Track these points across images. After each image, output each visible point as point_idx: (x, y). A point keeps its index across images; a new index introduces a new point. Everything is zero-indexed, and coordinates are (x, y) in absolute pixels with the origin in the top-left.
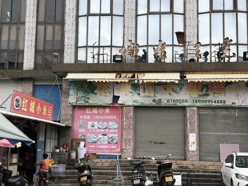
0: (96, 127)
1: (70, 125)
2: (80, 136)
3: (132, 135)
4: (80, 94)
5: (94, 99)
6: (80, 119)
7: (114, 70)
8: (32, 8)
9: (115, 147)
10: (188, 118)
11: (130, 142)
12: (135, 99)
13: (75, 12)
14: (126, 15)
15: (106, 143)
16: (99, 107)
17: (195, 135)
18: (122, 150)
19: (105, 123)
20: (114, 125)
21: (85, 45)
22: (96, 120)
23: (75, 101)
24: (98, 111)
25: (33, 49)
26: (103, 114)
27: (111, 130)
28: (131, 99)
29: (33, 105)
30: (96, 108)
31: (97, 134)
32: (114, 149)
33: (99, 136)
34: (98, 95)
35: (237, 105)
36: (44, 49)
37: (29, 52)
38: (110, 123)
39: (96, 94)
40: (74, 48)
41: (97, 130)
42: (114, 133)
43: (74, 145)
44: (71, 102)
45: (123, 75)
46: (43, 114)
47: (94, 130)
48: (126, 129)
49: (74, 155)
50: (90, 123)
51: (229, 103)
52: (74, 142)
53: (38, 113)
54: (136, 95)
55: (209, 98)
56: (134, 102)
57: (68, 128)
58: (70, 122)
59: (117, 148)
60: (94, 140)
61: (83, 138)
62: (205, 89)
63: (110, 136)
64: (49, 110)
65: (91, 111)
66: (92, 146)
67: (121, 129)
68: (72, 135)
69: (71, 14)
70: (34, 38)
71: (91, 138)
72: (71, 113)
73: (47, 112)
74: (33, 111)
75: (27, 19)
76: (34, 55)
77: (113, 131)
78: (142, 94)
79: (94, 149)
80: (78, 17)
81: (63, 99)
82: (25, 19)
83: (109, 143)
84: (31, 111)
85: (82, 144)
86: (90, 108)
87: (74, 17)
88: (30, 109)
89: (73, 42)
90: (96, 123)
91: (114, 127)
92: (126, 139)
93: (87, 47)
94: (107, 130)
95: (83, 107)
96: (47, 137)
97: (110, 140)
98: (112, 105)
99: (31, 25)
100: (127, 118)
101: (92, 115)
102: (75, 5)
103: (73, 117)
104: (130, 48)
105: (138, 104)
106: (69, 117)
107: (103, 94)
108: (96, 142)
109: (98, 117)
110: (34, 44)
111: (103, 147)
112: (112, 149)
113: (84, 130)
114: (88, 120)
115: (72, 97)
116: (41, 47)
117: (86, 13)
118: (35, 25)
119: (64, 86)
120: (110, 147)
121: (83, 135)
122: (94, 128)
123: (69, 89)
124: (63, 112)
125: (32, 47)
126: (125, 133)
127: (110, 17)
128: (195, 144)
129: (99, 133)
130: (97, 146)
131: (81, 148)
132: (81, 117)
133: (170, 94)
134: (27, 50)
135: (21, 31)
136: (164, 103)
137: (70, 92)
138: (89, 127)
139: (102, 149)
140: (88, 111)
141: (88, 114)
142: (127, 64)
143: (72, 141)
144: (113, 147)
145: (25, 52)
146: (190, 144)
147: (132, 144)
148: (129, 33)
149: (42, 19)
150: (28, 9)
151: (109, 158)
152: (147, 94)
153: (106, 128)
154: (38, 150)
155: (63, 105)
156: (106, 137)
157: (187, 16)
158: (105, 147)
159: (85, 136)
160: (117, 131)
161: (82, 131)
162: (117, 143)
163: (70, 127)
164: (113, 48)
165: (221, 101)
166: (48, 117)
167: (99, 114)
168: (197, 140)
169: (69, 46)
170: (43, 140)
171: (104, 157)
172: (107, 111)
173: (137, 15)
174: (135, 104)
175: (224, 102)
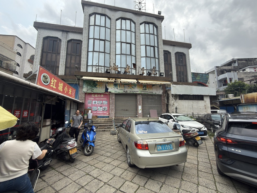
0: (97, 103)
1: (84, 102)
2: (88, 107)
3: (114, 107)
4: (89, 87)
5: (96, 90)
6: (89, 100)
7: (106, 76)
8: (64, 46)
9: (106, 112)
10: (138, 99)
11: (113, 110)
12: (115, 90)
13: (87, 49)
14: (111, 54)
15: (102, 110)
16: (98, 94)
17: (141, 106)
18: (109, 114)
19: (101, 101)
20: (105, 102)
21: (92, 65)
22: (97, 100)
23: (86, 90)
24: (97, 96)
25: (64, 66)
26: (100, 97)
27: (104, 105)
28: (114, 90)
29: (61, 85)
30: (97, 95)
31: (97, 106)
32: (106, 113)
33: (98, 108)
34: (98, 88)
35: (157, 94)
36: (70, 66)
37: (62, 67)
38: (104, 101)
39: (97, 88)
40: (86, 65)
41: (97, 105)
42: (105, 106)
43: (86, 112)
44: (84, 91)
45: (111, 79)
46: (69, 93)
47: (96, 105)
48: (111, 104)
49: (86, 117)
50: (94, 101)
51: (154, 93)
52: (86, 111)
53: (65, 92)
54: (116, 89)
55: (147, 91)
56: (115, 92)
57: (82, 104)
58: (84, 101)
59: (107, 113)
60: (96, 109)
61: (90, 108)
62: (145, 87)
63: (104, 107)
64: (73, 92)
65: (94, 96)
66: (95, 112)
67: (109, 104)
68: (84, 107)
69: (85, 50)
70: (65, 61)
71: (94, 108)
72: (84, 96)
73: (71, 93)
74: (62, 90)
75: (61, 52)
76: (64, 69)
77: (105, 105)
78: (119, 88)
79: (95, 113)
80: (88, 52)
81: (80, 89)
82: (60, 51)
83: (103, 110)
84: (60, 90)
85: (90, 111)
86: (94, 95)
87: (86, 52)
88: (59, 88)
89: (85, 63)
90: (97, 101)
91: (106, 103)
92: (111, 109)
93: (92, 66)
94: (102, 105)
95: (90, 94)
96: (71, 108)
97: (104, 109)
98: (104, 93)
99: (64, 54)
100: (112, 99)
101: (95, 98)
102: (87, 46)
103: (85, 98)
104: (114, 67)
105: (117, 93)
106: (83, 98)
107: (100, 88)
108: (97, 110)
109: (98, 99)
110: (65, 63)
111: (100, 112)
112: (104, 113)
113: (91, 105)
114: (93, 100)
115: (85, 88)
116: (68, 65)
117: (92, 50)
118: (66, 55)
119: (81, 83)
120: (104, 112)
121: (90, 107)
122: (96, 104)
123: (83, 85)
124: (80, 96)
125: (64, 65)
126: (111, 106)
127: (104, 53)
128: (141, 110)
129: (98, 106)
130: (97, 112)
131: (90, 113)
132: (89, 98)
133: (131, 89)
134: (61, 66)
135: (58, 57)
136: (129, 92)
137: (84, 86)
138: (93, 103)
139: (100, 113)
140: (93, 96)
141: (93, 97)
142: (113, 74)
143: (84, 110)
144: (105, 112)
145: (60, 67)
146: (139, 110)
147: (114, 111)
148: (113, 61)
149: (69, 52)
150: (62, 47)
151: (103, 118)
152: (121, 88)
153: (102, 104)
154: (66, 115)
155: (80, 92)
156: (102, 108)
157: (137, 57)
158: (101, 112)
159: (91, 108)
160: (107, 105)
161: (90, 105)
162: (107, 111)
163: (84, 103)
164: (105, 67)
165: (151, 92)
166: (72, 96)
167: (98, 97)
168: (142, 108)
169: (83, 64)
170: (69, 109)
171: (101, 117)
172: (102, 96)
173: (116, 55)
174: (116, 92)
175: (152, 92)
